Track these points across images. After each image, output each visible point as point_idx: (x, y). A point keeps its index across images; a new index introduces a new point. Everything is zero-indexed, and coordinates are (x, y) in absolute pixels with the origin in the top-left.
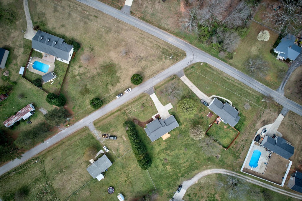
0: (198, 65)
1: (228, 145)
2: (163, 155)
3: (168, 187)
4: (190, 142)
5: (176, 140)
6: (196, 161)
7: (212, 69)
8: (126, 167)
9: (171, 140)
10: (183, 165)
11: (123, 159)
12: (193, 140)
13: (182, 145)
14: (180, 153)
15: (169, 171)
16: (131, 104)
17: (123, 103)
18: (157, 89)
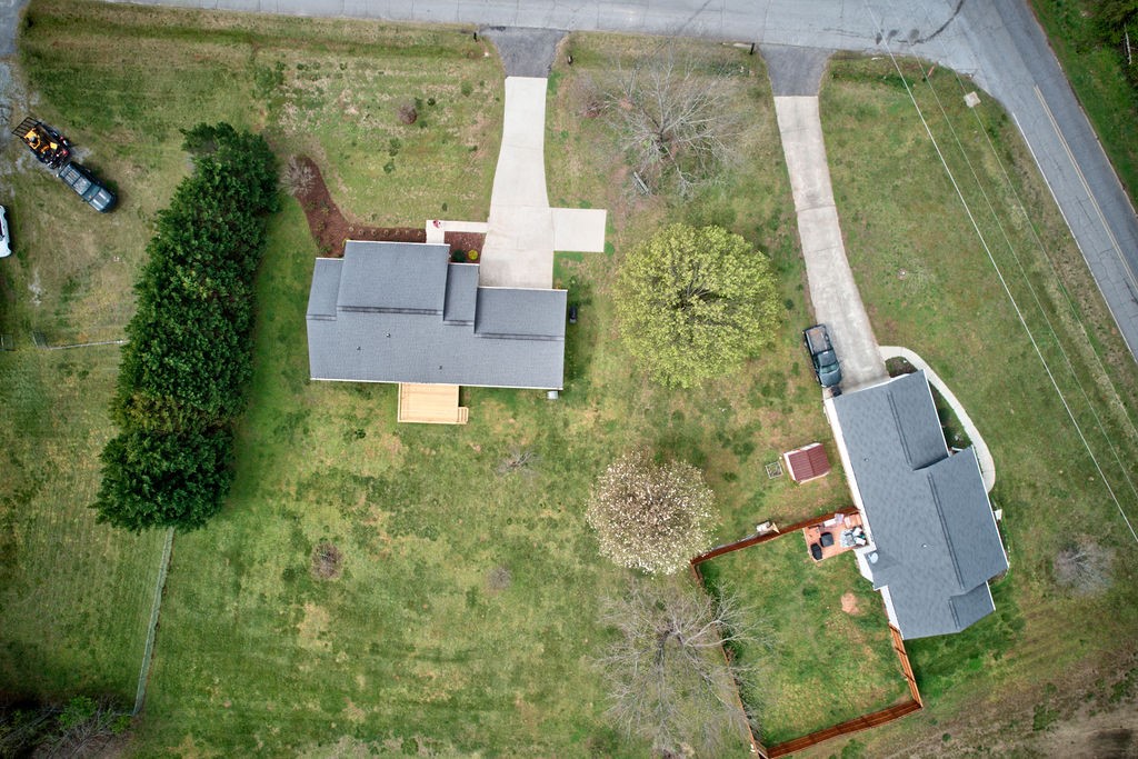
0: (943, 91)
1: (791, 731)
2: (332, 513)
3: (229, 744)
4: (561, 547)
5: (481, 471)
6: (513, 698)
7: (1017, 179)
8: (53, 435)
9: (447, 451)
10: (416, 671)
11: (65, 368)
12: (588, 545)
13: (497, 537)
14: (446, 576)
15: (302, 642)
16: (353, 47)
17: (302, 14)
18: (581, 70)
